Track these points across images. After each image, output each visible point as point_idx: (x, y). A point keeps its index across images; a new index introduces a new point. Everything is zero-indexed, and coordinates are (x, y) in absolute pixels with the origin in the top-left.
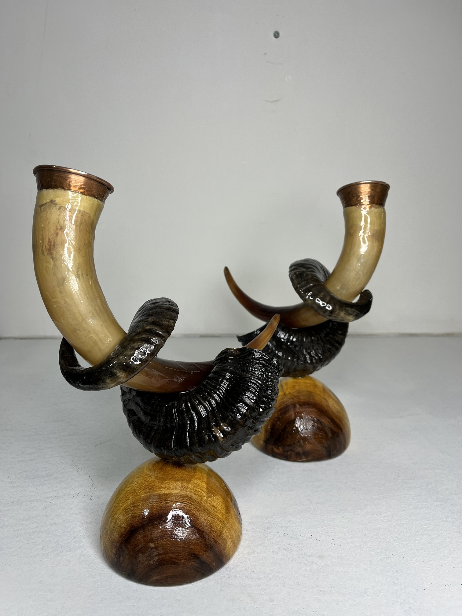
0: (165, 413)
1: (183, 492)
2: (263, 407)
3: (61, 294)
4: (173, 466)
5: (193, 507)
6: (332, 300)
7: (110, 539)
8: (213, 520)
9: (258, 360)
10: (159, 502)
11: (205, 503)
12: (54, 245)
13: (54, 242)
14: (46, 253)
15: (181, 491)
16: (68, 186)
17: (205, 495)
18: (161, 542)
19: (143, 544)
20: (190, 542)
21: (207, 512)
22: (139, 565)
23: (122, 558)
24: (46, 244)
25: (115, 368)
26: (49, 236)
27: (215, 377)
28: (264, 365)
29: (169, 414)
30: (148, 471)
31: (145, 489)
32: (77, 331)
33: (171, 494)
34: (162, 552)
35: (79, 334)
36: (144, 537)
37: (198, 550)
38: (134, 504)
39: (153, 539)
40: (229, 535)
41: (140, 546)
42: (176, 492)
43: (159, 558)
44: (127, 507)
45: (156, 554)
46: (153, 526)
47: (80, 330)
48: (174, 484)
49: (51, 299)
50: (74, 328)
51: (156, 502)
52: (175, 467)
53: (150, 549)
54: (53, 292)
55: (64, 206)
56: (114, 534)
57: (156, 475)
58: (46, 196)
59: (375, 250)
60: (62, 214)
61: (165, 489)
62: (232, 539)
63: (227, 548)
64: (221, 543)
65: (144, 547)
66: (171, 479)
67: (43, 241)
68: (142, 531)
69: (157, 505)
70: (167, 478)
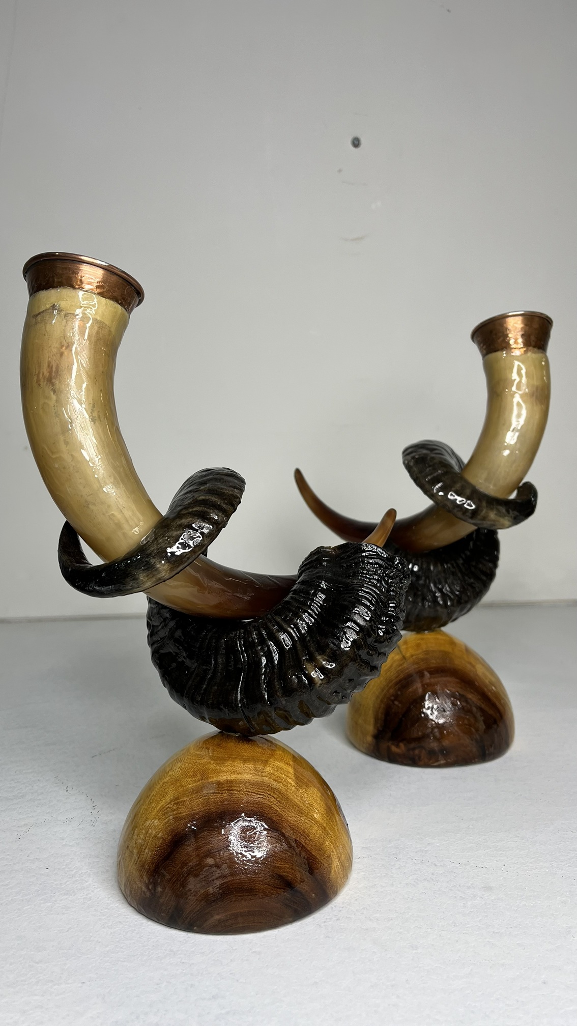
0: (224, 649)
1: (257, 777)
2: (383, 629)
3: (67, 447)
4: (238, 741)
5: (275, 800)
6: (473, 494)
7: (137, 861)
8: (308, 822)
9: (371, 558)
10: (219, 793)
11: (293, 796)
12: (57, 371)
13: (58, 366)
14: (43, 384)
15: (253, 776)
16: (79, 283)
17: (293, 783)
18: (224, 856)
19: (195, 860)
20: (273, 855)
21: (297, 810)
22: (190, 897)
23: (159, 889)
24: (45, 371)
25: (153, 556)
26: (49, 358)
27: (303, 589)
28: (381, 566)
29: (231, 649)
30: (197, 751)
31: (195, 775)
32: (90, 506)
33: (238, 781)
34: (227, 871)
35: (92, 510)
36: (197, 849)
37: (286, 870)
38: (177, 801)
39: (212, 851)
40: (334, 850)
41: (191, 864)
42: (247, 777)
43: (223, 882)
44: (165, 807)
45: (217, 875)
46: (211, 830)
47: (94, 504)
48: (242, 765)
49: (51, 455)
50: (86, 501)
51: (213, 793)
52: (241, 742)
53: (207, 868)
54: (54, 443)
55: (72, 312)
56: (144, 852)
57: (211, 754)
58: (45, 300)
59: (537, 416)
60: (70, 323)
61: (228, 774)
62: (339, 858)
63: (333, 871)
64: (322, 861)
65: (197, 865)
66: (236, 758)
67: (40, 366)
68: (193, 840)
69: (215, 797)
70: (229, 758)
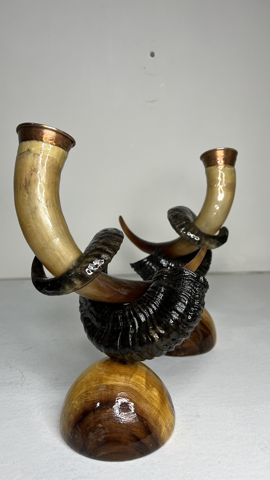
0: (112, 319)
1: (126, 384)
2: (192, 315)
3: (33, 220)
4: (119, 364)
5: (134, 396)
7: (67, 420)
8: (150, 408)
9: (188, 277)
10: (107, 391)
11: (144, 394)
12: (29, 183)
13: (29, 180)
14: (23, 189)
15: (124, 383)
16: (41, 138)
17: (144, 387)
18: (107, 423)
19: (93, 424)
20: (131, 425)
21: (145, 402)
22: (90, 442)
23: (76, 436)
24: (23, 182)
25: (73, 277)
26: (25, 176)
27: (152, 291)
28: (192, 281)
29: (116, 320)
30: (99, 367)
31: (96, 380)
32: (45, 249)
33: (116, 385)
34: (108, 431)
35: (46, 252)
36: (95, 418)
37: (137, 432)
38: (86, 393)
39: (101, 420)
40: (164, 422)
41: (91, 426)
42: (121, 383)
43: (105, 436)
44: (81, 395)
45: (103, 433)
46: (102, 410)
47: (47, 249)
48: (119, 377)
49: (26, 224)
50: (43, 247)
51: (104, 391)
52: (120, 364)
53: (98, 429)
54: (28, 219)
55: (37, 153)
56: (70, 416)
57: (105, 370)
58: (24, 146)
60: (36, 159)
61: (112, 381)
62: (166, 426)
63: (162, 433)
64: (156, 428)
65: (94, 427)
66: (117, 373)
67: (21, 180)
68: (93, 414)
69: (104, 393)
70: (113, 372)
